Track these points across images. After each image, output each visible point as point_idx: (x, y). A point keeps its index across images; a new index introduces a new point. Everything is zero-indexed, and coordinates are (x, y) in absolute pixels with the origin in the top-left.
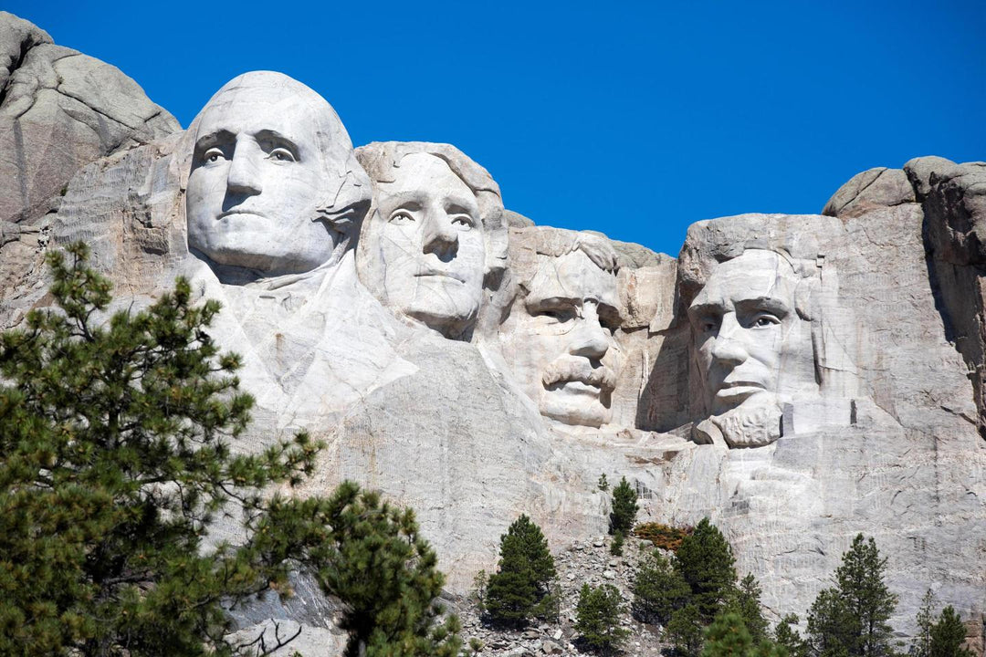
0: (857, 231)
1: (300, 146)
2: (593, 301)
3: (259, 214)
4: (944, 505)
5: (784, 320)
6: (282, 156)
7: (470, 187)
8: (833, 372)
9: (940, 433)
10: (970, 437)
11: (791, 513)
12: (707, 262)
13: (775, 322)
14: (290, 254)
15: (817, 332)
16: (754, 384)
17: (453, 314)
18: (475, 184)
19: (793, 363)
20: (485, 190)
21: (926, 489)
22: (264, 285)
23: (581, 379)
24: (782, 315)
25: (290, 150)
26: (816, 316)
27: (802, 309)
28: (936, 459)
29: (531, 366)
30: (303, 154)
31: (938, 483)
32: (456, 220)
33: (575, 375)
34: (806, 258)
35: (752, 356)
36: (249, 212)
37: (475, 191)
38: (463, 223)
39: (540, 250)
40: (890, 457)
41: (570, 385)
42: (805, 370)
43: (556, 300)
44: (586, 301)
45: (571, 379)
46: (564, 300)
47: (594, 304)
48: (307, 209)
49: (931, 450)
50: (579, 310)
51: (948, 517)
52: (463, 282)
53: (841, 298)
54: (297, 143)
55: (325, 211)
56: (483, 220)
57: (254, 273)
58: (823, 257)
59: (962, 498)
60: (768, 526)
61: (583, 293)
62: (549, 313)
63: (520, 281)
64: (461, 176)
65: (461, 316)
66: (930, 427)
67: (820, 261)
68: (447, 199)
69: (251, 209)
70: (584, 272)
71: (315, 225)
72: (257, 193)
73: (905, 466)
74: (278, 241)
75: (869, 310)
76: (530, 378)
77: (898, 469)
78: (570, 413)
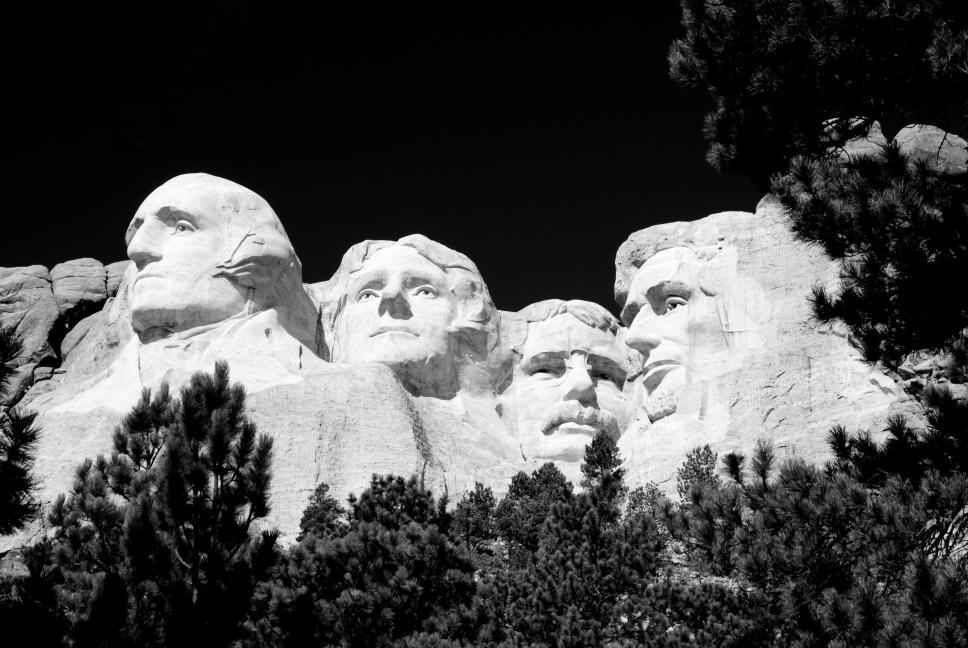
0: (764, 216)
1: (196, 215)
2: (581, 352)
3: (157, 276)
4: (817, 412)
5: (690, 300)
6: (184, 228)
7: (438, 265)
8: (737, 334)
9: (811, 352)
10: (840, 349)
11: (667, 446)
12: (627, 271)
13: (682, 304)
14: (189, 306)
15: (720, 303)
16: (668, 362)
17: (401, 360)
18: (441, 262)
19: (703, 336)
20: (454, 267)
21: (800, 403)
22: (174, 338)
23: (571, 420)
24: (687, 295)
25: (188, 221)
26: (717, 290)
27: (704, 288)
28: (810, 375)
29: (530, 418)
30: (200, 222)
31: (811, 396)
32: (420, 291)
33: (564, 416)
34: (709, 244)
35: (665, 338)
36: (149, 276)
37: (444, 268)
38: (427, 293)
39: (529, 319)
40: (762, 381)
41: (562, 426)
42: (716, 341)
43: (543, 356)
44: (573, 353)
45: (561, 421)
46: (551, 355)
47: (583, 356)
48: (205, 266)
49: (805, 369)
50: (567, 363)
51: (820, 423)
52: (418, 335)
53: (740, 270)
54: (192, 213)
55: (223, 267)
56: (453, 291)
57: (166, 330)
58: (723, 239)
59: (833, 404)
60: (646, 463)
61: (569, 346)
62: (543, 371)
63: (512, 348)
64: (426, 257)
65: (410, 361)
66: (803, 349)
67: (721, 244)
68: (407, 273)
69: (152, 272)
70: (570, 329)
71: (216, 280)
72: (157, 259)
73: (777, 386)
74: (176, 296)
75: (769, 275)
76: (531, 429)
77: (770, 390)
78: (564, 450)
